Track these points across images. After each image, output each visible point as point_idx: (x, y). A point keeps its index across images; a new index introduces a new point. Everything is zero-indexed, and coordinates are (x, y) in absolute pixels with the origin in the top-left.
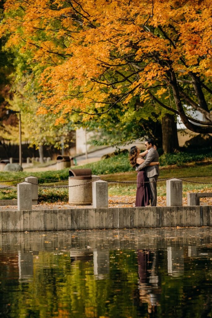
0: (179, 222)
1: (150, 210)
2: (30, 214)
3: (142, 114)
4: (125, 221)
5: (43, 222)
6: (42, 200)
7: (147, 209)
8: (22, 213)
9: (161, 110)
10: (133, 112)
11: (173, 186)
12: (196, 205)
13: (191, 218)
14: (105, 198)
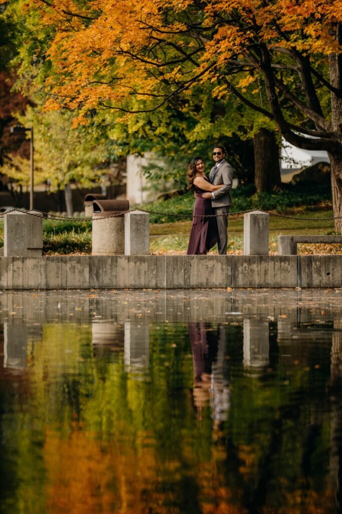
0: (262, 280)
1: (217, 260)
2: (23, 262)
3: (222, 128)
4: (175, 277)
5: (43, 276)
6: (49, 248)
7: (212, 258)
8: (10, 260)
9: (253, 122)
10: (207, 124)
11: (255, 223)
12: (291, 254)
13: (282, 274)
14: (144, 240)
